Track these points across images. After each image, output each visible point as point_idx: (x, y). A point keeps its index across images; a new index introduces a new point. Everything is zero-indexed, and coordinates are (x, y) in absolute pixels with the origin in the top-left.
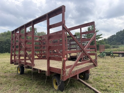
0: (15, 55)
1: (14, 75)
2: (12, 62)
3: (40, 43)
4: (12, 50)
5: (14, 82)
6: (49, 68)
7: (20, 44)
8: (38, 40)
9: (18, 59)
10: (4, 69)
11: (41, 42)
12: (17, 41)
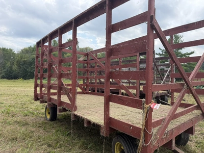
0: (42, 86)
1: (41, 122)
2: (36, 98)
3: (86, 65)
4: (37, 76)
5: (39, 138)
6: (109, 120)
7: (50, 65)
8: (81, 59)
9: (46, 92)
10: (24, 107)
11: (87, 63)
12: (46, 61)
